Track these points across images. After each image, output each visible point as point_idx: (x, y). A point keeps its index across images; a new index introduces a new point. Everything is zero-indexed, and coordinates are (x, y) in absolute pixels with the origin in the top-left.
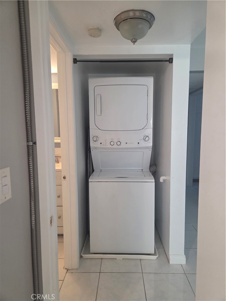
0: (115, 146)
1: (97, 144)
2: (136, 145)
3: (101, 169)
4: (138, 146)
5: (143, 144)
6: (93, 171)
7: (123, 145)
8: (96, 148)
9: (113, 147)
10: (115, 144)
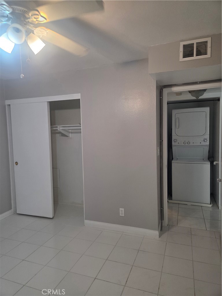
0: (187, 144)
1: (176, 144)
2: (199, 144)
3: (177, 158)
4: (200, 145)
5: (203, 143)
6: (173, 159)
7: (191, 144)
8: (175, 146)
9: (185, 145)
10: (187, 143)
